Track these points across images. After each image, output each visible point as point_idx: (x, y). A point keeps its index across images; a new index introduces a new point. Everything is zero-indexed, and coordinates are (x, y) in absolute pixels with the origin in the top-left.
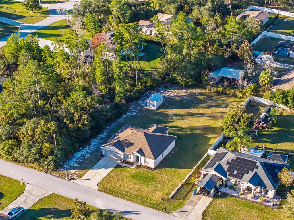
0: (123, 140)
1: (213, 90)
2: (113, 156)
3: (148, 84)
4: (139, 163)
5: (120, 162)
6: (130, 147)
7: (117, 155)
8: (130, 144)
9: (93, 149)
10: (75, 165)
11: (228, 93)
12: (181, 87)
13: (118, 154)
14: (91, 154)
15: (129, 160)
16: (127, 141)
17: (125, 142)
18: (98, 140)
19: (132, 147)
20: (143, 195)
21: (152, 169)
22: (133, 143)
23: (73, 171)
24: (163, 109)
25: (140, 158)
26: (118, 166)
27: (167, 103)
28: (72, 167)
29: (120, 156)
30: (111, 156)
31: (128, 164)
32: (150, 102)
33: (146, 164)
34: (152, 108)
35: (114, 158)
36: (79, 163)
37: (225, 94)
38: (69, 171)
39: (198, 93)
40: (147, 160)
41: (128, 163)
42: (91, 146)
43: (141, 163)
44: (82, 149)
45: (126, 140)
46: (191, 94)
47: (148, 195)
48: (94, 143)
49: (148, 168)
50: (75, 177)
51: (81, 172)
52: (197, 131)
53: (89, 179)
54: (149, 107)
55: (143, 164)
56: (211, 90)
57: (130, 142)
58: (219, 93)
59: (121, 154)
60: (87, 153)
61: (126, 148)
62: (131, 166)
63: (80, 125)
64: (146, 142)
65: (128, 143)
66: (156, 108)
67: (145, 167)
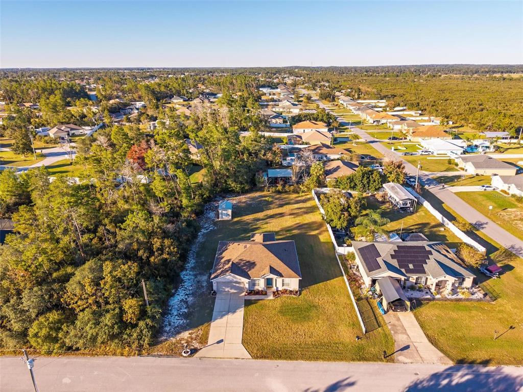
0: (237, 261)
1: (271, 190)
2: (231, 289)
3: (205, 196)
4: (274, 289)
5: (245, 295)
6: (253, 268)
7: (237, 285)
8: (252, 265)
9: (191, 286)
10: (182, 322)
11: (288, 191)
12: (238, 194)
13: (239, 283)
14: (193, 294)
15: (256, 288)
16: (244, 262)
17: (242, 264)
18: (188, 272)
19: (256, 268)
20: (325, 340)
21: (297, 292)
22: (254, 262)
23: (186, 335)
24: (238, 217)
25: (276, 280)
26: (248, 303)
27: (237, 211)
28: (177, 327)
29: (242, 286)
30: (226, 290)
31: (259, 295)
32: (223, 212)
33: (285, 287)
34: (225, 218)
35: (233, 291)
36: (186, 316)
37: (286, 192)
38: (179, 337)
39: (259, 196)
40: (287, 280)
41: (258, 293)
42: (185, 284)
43: (277, 288)
44: (176, 291)
45: (241, 260)
46: (253, 199)
47: (332, 337)
48: (187, 277)
49: (291, 292)
50: (196, 345)
51: (200, 331)
53: (222, 341)
54: (222, 218)
55: (280, 288)
56: (269, 191)
57: (249, 262)
58: (279, 192)
59: (245, 281)
60: (187, 294)
61: (249, 271)
62: (266, 296)
63: (165, 256)
64: (273, 255)
65: (247, 264)
66: (230, 218)
67: (285, 291)
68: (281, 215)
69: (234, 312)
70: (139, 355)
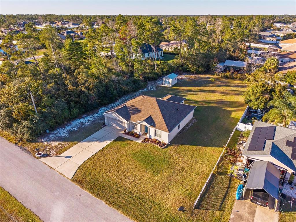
0: (129, 106)
1: (220, 75)
2: (117, 126)
3: (164, 70)
4: (148, 136)
5: (123, 133)
6: (137, 114)
7: (121, 123)
8: (137, 111)
11: (235, 77)
12: (193, 73)
13: (122, 122)
15: (135, 131)
16: (134, 108)
17: (131, 109)
19: (139, 114)
20: (147, 195)
21: (164, 145)
22: (141, 110)
23: (56, 143)
24: (177, 87)
25: (149, 128)
26: (120, 139)
27: (180, 83)
28: (58, 137)
29: (123, 125)
30: (114, 125)
31: (134, 136)
32: (166, 80)
33: (156, 138)
34: (167, 85)
35: (118, 127)
37: (233, 78)
38: (50, 143)
39: (208, 77)
40: (159, 131)
41: (133, 135)
43: (150, 136)
44: (85, 117)
45: (133, 106)
46: (201, 78)
47: (155, 195)
49: (159, 143)
50: (53, 152)
52: (212, 104)
53: (70, 157)
54: (165, 85)
55: (153, 137)
56: (218, 75)
57: (137, 108)
58: (227, 77)
59: (125, 123)
61: (132, 115)
62: (137, 139)
64: (158, 109)
65: (135, 110)
66: (171, 85)
67: (155, 141)
68: (213, 92)
69: (102, 141)
70: (16, 144)
